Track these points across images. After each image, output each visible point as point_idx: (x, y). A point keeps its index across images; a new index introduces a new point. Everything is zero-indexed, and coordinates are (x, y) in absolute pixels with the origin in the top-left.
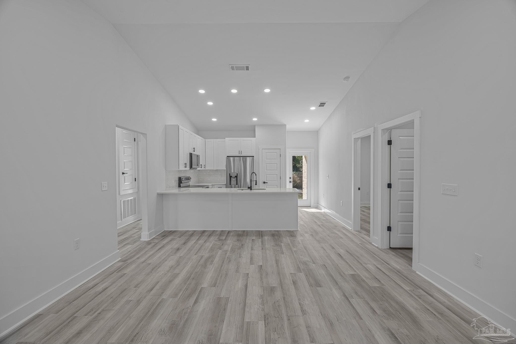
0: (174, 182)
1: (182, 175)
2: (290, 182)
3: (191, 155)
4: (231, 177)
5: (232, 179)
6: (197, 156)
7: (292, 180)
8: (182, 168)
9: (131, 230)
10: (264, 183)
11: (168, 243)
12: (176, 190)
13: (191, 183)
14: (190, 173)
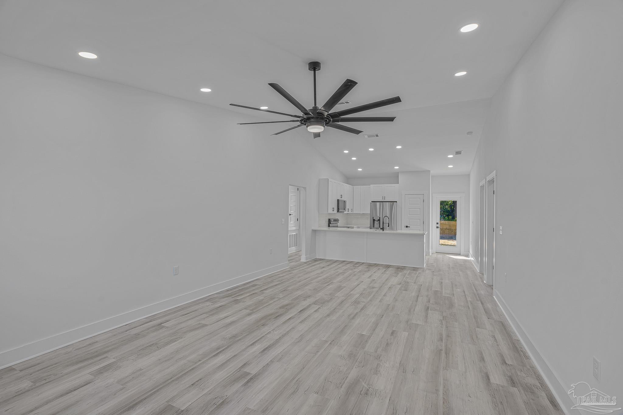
0: (324, 222)
1: (332, 217)
2: (437, 227)
3: (338, 200)
4: (374, 220)
5: (375, 222)
6: (344, 201)
7: (439, 225)
8: (330, 211)
9: (294, 256)
10: (407, 227)
11: (318, 264)
12: (326, 228)
13: (339, 224)
14: (338, 216)
